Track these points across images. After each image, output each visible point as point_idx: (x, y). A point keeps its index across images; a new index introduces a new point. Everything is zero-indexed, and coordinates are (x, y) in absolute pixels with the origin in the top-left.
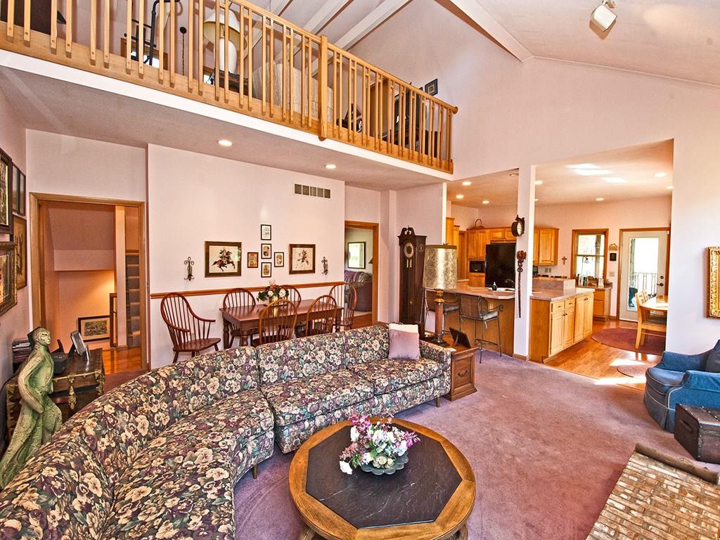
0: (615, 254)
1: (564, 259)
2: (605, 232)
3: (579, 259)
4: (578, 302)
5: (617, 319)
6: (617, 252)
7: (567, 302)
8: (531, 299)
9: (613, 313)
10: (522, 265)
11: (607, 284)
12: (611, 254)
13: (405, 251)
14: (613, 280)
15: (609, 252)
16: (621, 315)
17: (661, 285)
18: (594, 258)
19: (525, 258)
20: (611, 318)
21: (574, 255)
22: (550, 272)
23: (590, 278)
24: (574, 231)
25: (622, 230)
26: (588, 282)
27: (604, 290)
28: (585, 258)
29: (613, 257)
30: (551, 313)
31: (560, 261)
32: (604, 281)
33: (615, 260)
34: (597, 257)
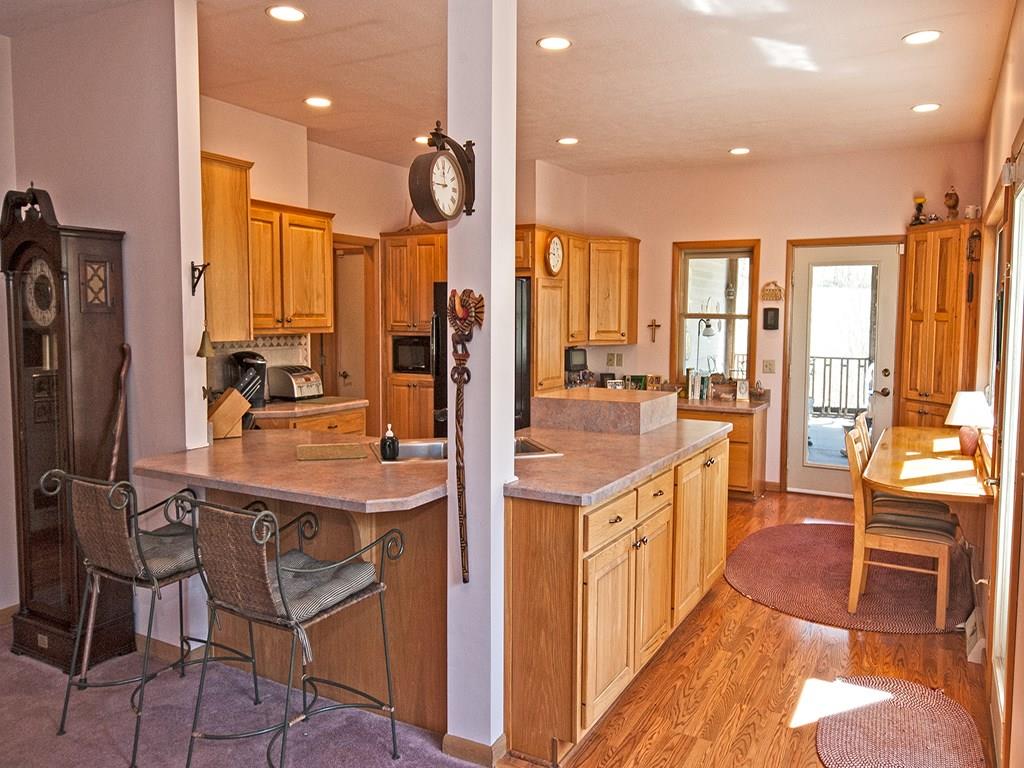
0: (777, 310)
1: (654, 326)
2: (751, 250)
3: (691, 325)
4: (684, 480)
5: (781, 490)
6: (780, 306)
7: (647, 491)
8: (509, 495)
9: (772, 476)
10: (466, 354)
11: (758, 396)
12: (766, 311)
13: (30, 296)
14: (771, 383)
15: (762, 306)
16: (789, 481)
17: (885, 393)
18: (723, 321)
19: (479, 322)
20: (765, 489)
21: (678, 315)
22: (619, 363)
23: (717, 379)
24: (678, 246)
25: (793, 244)
26: (711, 390)
27: (750, 414)
28: (703, 325)
29: (771, 321)
30: (582, 555)
31: (643, 332)
32: (751, 386)
33: (775, 327)
34: (730, 318)
